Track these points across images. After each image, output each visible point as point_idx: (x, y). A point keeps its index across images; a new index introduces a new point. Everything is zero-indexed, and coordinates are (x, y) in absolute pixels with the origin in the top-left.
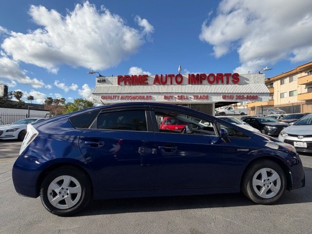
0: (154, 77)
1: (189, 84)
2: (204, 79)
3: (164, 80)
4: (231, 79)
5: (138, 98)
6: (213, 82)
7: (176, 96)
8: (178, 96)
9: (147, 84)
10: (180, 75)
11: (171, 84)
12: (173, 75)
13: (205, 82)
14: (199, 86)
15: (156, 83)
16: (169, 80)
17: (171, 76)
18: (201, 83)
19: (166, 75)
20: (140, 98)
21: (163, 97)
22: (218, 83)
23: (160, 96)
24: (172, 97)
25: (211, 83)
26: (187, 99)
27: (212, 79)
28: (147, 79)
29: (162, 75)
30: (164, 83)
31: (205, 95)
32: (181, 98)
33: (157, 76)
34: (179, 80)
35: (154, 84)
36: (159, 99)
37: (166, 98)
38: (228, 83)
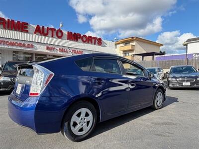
0: (35, 27)
1: (68, 39)
2: (80, 38)
3: (45, 32)
4: (97, 42)
5: (17, 45)
6: (86, 41)
7: (58, 49)
8: (60, 49)
9: (27, 32)
10: (60, 31)
11: (52, 36)
12: (55, 30)
13: (80, 40)
14: (76, 43)
15: (37, 33)
16: (50, 32)
17: (53, 30)
18: (77, 41)
19: (48, 28)
20: (20, 45)
21: (46, 47)
22: (88, 42)
23: (42, 46)
24: (54, 49)
25: (84, 42)
26: (67, 52)
27: (85, 39)
28: (27, 27)
29: (43, 27)
30: (46, 35)
31: (81, 51)
32: (62, 50)
33: (38, 27)
34: (60, 34)
35: (35, 33)
36: (42, 49)
37: (48, 48)
38: (95, 44)
